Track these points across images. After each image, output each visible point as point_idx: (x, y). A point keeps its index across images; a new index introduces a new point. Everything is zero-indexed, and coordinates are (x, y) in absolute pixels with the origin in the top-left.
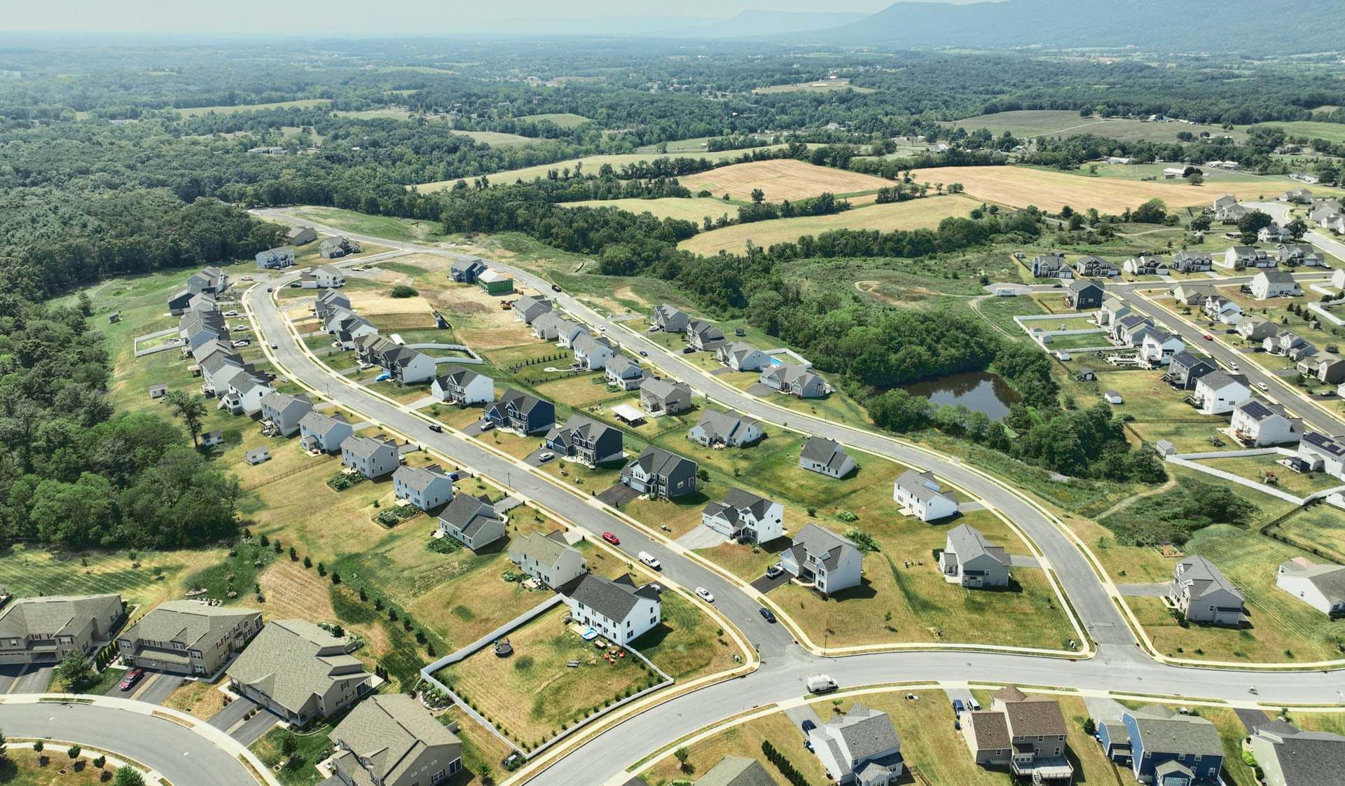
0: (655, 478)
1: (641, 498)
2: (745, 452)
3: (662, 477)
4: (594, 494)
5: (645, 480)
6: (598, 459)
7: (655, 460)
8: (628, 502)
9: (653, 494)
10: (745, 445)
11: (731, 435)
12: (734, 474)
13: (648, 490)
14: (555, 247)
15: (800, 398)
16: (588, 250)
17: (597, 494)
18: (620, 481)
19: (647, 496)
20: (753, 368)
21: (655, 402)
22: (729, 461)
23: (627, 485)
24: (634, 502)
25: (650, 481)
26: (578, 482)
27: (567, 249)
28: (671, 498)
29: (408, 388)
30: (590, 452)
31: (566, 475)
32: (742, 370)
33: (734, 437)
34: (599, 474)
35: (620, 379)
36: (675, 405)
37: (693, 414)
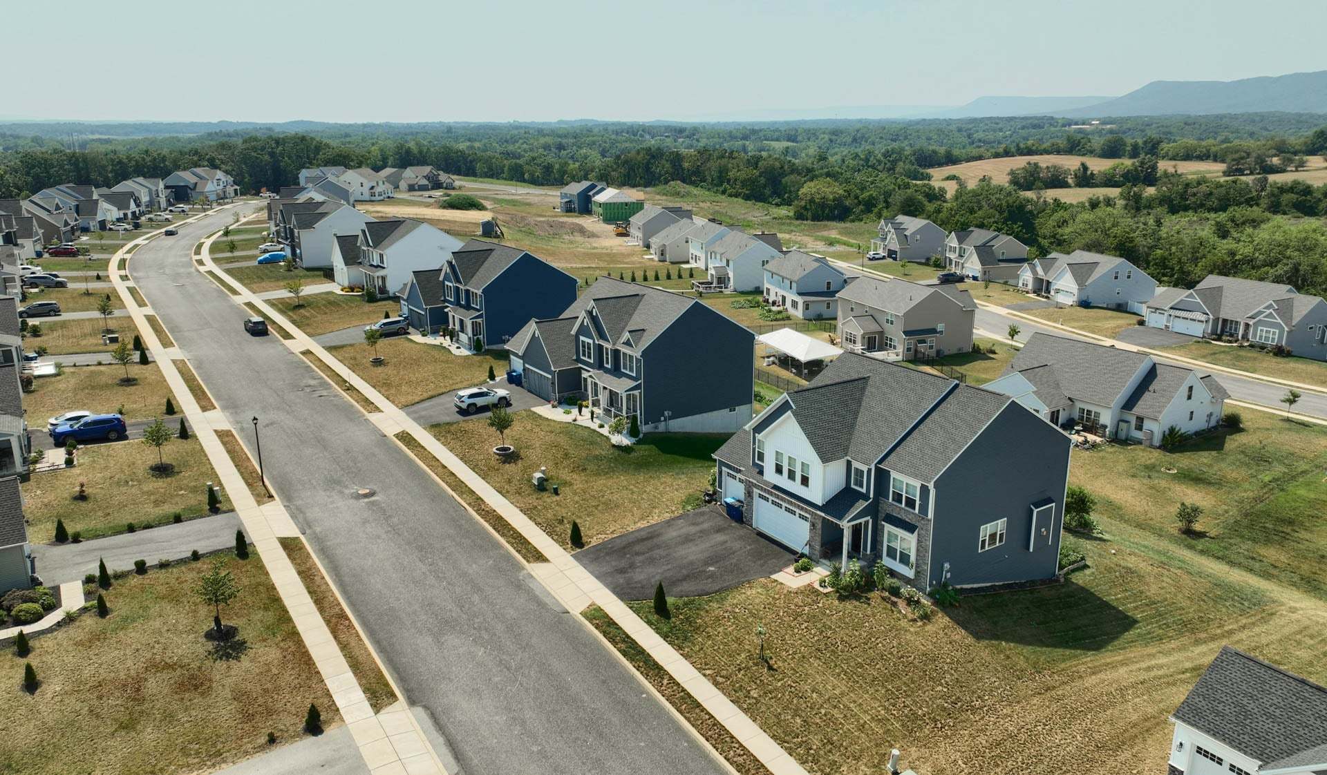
0: (868, 487)
1: (789, 578)
2: (1185, 461)
3: (904, 481)
4: (577, 540)
5: (817, 493)
6: (653, 414)
7: (872, 403)
8: (722, 592)
9: (849, 567)
10: (1174, 442)
11: (1129, 404)
12: (1175, 527)
13: (829, 546)
14: (730, 196)
15: (1279, 352)
16: (778, 200)
17: (594, 539)
18: (712, 497)
19: (820, 572)
20: (1113, 303)
21: (874, 327)
22: (1136, 484)
23: (737, 514)
24: (753, 594)
25: (841, 501)
26: (542, 486)
27: (747, 198)
28: (946, 599)
29: (305, 272)
30: (621, 386)
31: (508, 457)
32: (1085, 304)
33: (1139, 409)
34: (642, 465)
35: (791, 296)
36: (931, 339)
37: (979, 364)
